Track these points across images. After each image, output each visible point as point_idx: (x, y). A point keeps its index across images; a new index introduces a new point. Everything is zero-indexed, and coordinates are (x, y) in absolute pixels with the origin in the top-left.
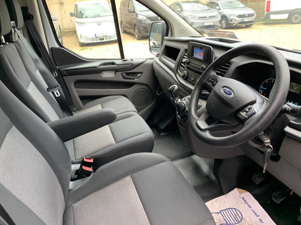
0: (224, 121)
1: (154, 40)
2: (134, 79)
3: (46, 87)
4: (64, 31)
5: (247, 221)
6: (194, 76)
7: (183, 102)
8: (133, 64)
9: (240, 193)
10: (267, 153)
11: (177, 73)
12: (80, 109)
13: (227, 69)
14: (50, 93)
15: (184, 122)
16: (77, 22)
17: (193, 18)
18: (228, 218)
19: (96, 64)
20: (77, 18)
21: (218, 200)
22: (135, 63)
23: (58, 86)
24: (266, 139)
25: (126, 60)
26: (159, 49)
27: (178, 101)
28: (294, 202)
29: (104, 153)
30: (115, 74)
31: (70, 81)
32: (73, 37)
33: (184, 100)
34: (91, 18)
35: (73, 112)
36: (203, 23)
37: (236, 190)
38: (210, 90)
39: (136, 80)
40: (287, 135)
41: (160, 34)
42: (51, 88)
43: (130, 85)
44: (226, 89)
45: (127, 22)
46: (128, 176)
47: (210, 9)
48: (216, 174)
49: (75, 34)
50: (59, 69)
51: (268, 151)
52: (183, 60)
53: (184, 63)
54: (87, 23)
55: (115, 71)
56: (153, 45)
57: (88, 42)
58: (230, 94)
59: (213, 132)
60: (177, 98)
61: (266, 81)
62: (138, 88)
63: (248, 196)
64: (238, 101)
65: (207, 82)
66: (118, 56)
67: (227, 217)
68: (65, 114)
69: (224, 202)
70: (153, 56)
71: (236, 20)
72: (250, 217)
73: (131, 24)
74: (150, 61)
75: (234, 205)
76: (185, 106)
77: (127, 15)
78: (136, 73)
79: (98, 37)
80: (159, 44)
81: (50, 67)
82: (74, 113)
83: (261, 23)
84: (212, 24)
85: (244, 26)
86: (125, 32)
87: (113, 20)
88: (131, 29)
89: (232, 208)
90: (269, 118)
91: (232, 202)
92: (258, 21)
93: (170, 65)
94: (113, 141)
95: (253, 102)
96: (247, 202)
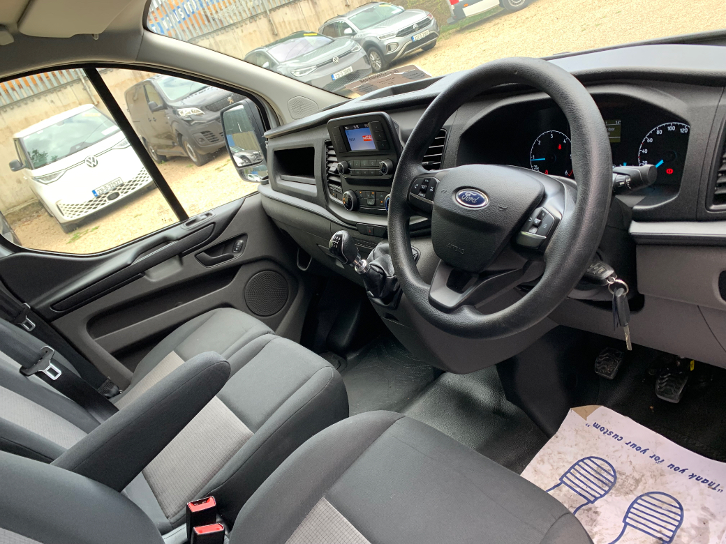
0: (491, 268)
1: (241, 151)
2: (232, 257)
3: (16, 369)
4: (11, 210)
5: (628, 474)
6: (371, 194)
7: (374, 262)
8: (214, 223)
9: (585, 416)
10: (618, 300)
11: (330, 202)
12: (126, 385)
13: (440, 150)
14: (34, 378)
15: (396, 307)
16: (35, 178)
17: (305, 71)
18: (585, 487)
19: (124, 258)
20: (32, 169)
21: (544, 455)
22: (220, 218)
23: (47, 351)
24: (602, 270)
25: (194, 221)
26: (261, 166)
27: (361, 265)
28: (703, 384)
29: (234, 468)
30: (181, 262)
31: (75, 325)
32: (41, 217)
33: (372, 258)
34: (66, 156)
35: (112, 400)
36: (332, 76)
37: (573, 415)
38: (426, 211)
39: (238, 257)
40: (640, 241)
41: (249, 132)
42: (29, 364)
43: (228, 274)
44: (464, 194)
45: (158, 136)
46: (320, 502)
47: (334, 41)
48: (513, 397)
49: (43, 210)
50: (32, 308)
51: (619, 296)
52: (329, 168)
53: (336, 173)
54: (63, 172)
55: (177, 256)
56: (242, 163)
57: (83, 215)
58: (480, 201)
59: (478, 306)
60: (358, 260)
61: (537, 142)
62: (250, 274)
63: (603, 414)
64: (505, 209)
65: (413, 195)
66: (170, 220)
67: (581, 485)
68: (94, 415)
69: (559, 453)
70: (254, 187)
71: (398, 44)
72: (631, 462)
73: (169, 137)
74: (253, 201)
75: (583, 450)
76: (381, 271)
77: (152, 119)
78: (231, 242)
79: (103, 196)
80: (256, 154)
81: (8, 312)
82: (117, 401)
83: (450, 31)
84: (352, 71)
85: (421, 50)
86: (164, 159)
87: (126, 140)
88: (174, 146)
89: (582, 460)
90: (596, 218)
91: (576, 445)
92: (444, 32)
93: (303, 191)
94: (244, 429)
95: (541, 199)
96: (607, 430)
